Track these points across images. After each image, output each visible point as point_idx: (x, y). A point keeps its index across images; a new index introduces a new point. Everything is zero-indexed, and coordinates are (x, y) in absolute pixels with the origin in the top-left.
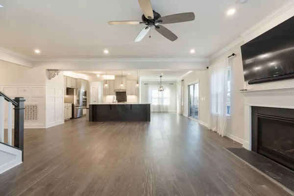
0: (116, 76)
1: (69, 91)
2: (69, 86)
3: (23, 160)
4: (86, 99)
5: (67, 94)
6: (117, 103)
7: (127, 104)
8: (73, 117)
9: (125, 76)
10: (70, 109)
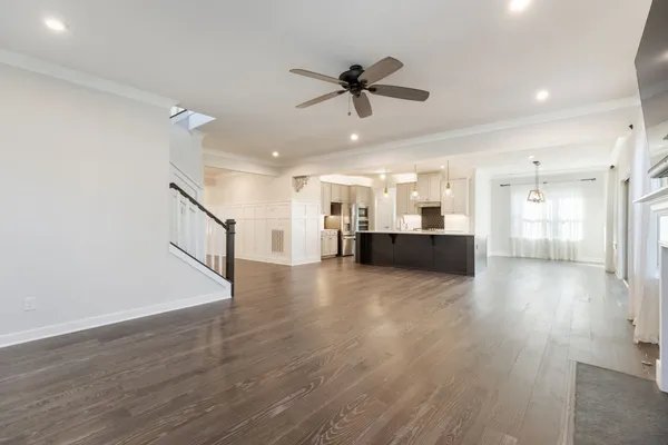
0: (420, 174)
1: (335, 208)
2: (336, 200)
3: (233, 295)
4: (367, 222)
5: (332, 213)
6: (420, 232)
7: (446, 233)
8: (339, 254)
9: (436, 172)
10: (335, 239)
